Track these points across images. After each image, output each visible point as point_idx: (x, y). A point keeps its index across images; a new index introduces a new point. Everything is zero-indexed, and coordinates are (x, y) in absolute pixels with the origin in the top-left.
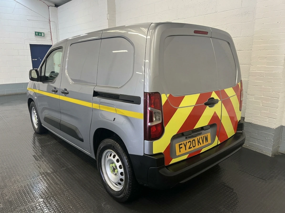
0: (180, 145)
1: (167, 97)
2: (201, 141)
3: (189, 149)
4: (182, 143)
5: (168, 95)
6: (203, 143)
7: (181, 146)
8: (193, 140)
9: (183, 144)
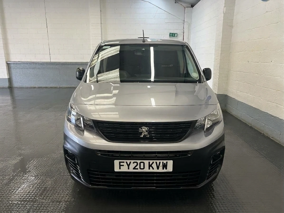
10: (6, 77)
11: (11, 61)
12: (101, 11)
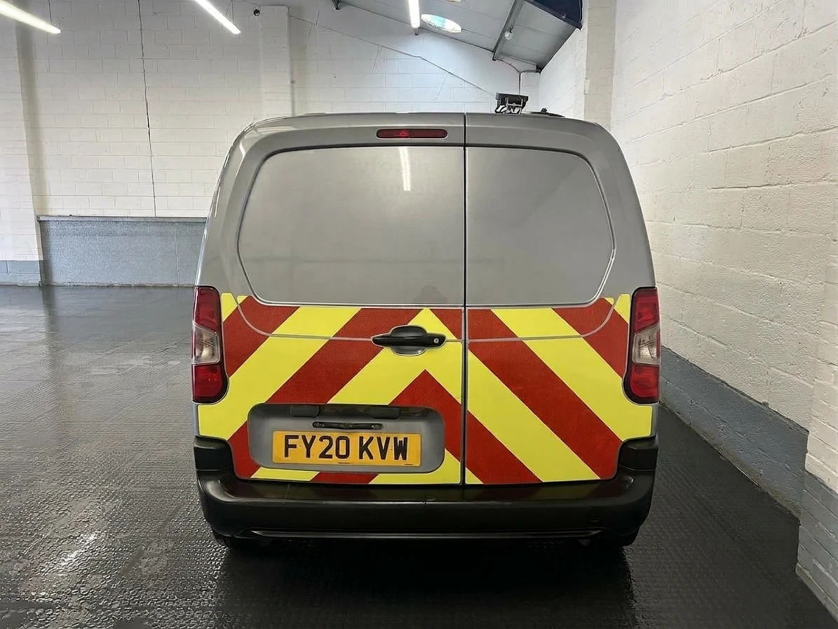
0: (287, 438)
1: (236, 301)
2: (374, 448)
3: (320, 457)
4: (300, 434)
5: (241, 299)
6: (383, 457)
7: (291, 442)
8: (339, 439)
9: (300, 437)
10: (36, 256)
11: (50, 214)
12: (292, 82)
